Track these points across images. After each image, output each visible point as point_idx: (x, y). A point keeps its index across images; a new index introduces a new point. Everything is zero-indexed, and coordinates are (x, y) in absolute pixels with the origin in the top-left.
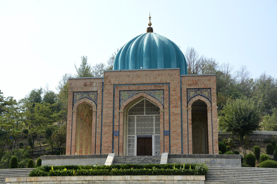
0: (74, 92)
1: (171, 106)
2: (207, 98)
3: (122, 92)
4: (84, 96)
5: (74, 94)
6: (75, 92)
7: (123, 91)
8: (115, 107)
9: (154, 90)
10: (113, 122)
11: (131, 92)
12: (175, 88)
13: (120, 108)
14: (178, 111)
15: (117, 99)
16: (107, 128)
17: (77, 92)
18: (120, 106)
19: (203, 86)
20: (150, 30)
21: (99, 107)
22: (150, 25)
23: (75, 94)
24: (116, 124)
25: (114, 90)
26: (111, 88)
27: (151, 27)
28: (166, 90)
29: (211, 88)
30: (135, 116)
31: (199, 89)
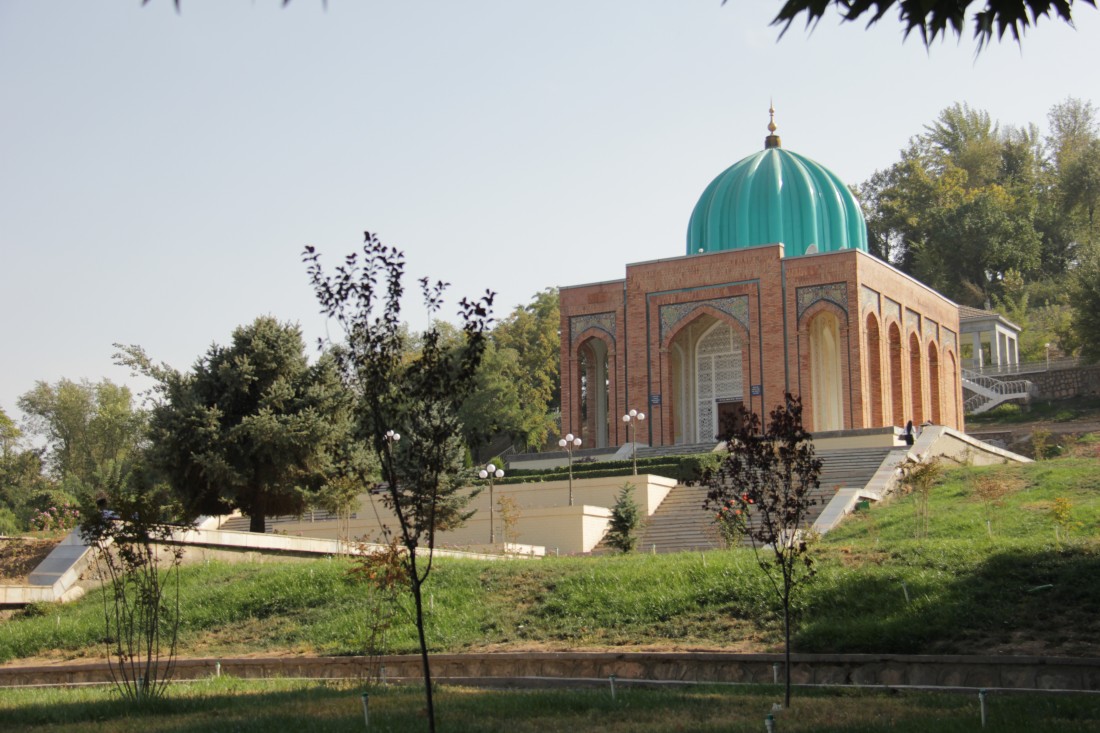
0: (570, 317)
1: (764, 329)
2: (839, 305)
3: (665, 308)
4: (590, 325)
5: (570, 321)
6: (573, 317)
7: (665, 305)
8: (652, 341)
9: (729, 297)
10: (649, 376)
11: (683, 306)
12: (770, 290)
13: (660, 345)
14: (778, 338)
15: (654, 324)
16: (636, 389)
17: (577, 316)
18: (660, 340)
19: (830, 280)
20: (772, 142)
21: (620, 345)
22: (772, 128)
23: (573, 320)
24: (655, 378)
25: (647, 307)
26: (640, 300)
27: (775, 133)
28: (754, 296)
29: (845, 282)
30: (713, 355)
31: (821, 286)
